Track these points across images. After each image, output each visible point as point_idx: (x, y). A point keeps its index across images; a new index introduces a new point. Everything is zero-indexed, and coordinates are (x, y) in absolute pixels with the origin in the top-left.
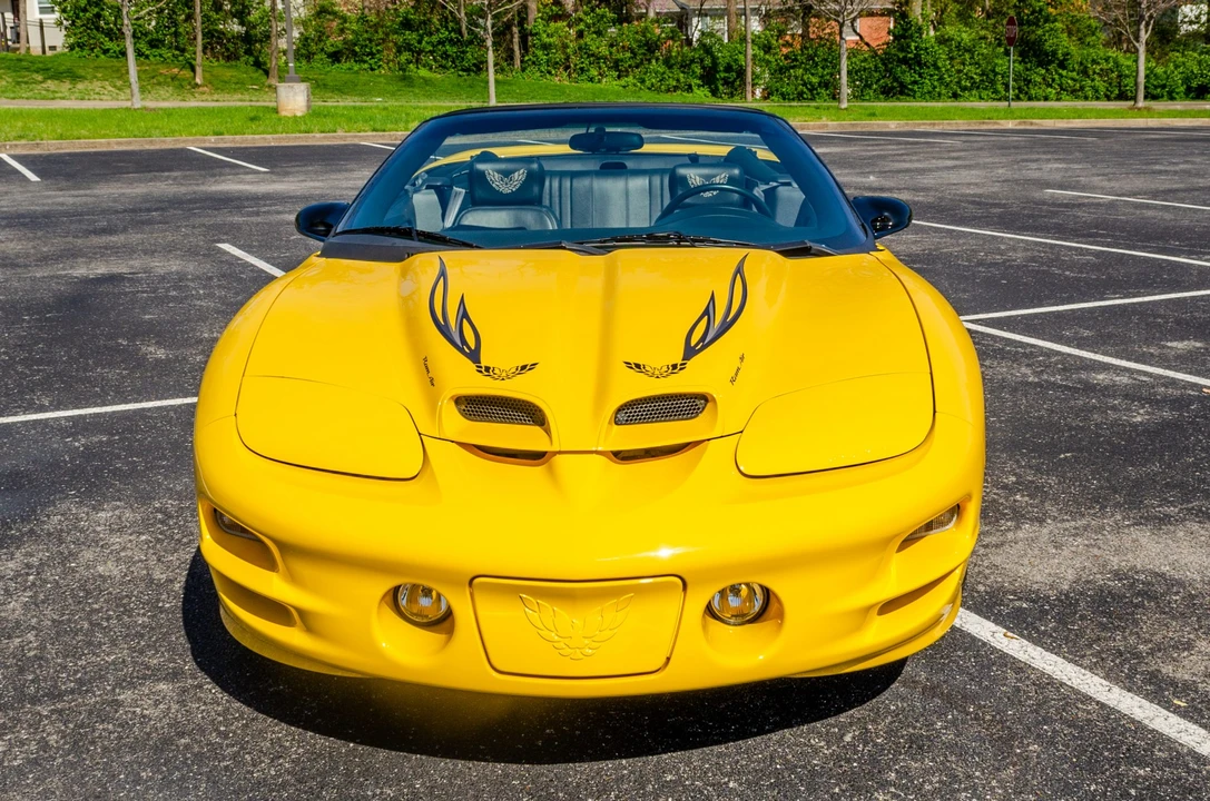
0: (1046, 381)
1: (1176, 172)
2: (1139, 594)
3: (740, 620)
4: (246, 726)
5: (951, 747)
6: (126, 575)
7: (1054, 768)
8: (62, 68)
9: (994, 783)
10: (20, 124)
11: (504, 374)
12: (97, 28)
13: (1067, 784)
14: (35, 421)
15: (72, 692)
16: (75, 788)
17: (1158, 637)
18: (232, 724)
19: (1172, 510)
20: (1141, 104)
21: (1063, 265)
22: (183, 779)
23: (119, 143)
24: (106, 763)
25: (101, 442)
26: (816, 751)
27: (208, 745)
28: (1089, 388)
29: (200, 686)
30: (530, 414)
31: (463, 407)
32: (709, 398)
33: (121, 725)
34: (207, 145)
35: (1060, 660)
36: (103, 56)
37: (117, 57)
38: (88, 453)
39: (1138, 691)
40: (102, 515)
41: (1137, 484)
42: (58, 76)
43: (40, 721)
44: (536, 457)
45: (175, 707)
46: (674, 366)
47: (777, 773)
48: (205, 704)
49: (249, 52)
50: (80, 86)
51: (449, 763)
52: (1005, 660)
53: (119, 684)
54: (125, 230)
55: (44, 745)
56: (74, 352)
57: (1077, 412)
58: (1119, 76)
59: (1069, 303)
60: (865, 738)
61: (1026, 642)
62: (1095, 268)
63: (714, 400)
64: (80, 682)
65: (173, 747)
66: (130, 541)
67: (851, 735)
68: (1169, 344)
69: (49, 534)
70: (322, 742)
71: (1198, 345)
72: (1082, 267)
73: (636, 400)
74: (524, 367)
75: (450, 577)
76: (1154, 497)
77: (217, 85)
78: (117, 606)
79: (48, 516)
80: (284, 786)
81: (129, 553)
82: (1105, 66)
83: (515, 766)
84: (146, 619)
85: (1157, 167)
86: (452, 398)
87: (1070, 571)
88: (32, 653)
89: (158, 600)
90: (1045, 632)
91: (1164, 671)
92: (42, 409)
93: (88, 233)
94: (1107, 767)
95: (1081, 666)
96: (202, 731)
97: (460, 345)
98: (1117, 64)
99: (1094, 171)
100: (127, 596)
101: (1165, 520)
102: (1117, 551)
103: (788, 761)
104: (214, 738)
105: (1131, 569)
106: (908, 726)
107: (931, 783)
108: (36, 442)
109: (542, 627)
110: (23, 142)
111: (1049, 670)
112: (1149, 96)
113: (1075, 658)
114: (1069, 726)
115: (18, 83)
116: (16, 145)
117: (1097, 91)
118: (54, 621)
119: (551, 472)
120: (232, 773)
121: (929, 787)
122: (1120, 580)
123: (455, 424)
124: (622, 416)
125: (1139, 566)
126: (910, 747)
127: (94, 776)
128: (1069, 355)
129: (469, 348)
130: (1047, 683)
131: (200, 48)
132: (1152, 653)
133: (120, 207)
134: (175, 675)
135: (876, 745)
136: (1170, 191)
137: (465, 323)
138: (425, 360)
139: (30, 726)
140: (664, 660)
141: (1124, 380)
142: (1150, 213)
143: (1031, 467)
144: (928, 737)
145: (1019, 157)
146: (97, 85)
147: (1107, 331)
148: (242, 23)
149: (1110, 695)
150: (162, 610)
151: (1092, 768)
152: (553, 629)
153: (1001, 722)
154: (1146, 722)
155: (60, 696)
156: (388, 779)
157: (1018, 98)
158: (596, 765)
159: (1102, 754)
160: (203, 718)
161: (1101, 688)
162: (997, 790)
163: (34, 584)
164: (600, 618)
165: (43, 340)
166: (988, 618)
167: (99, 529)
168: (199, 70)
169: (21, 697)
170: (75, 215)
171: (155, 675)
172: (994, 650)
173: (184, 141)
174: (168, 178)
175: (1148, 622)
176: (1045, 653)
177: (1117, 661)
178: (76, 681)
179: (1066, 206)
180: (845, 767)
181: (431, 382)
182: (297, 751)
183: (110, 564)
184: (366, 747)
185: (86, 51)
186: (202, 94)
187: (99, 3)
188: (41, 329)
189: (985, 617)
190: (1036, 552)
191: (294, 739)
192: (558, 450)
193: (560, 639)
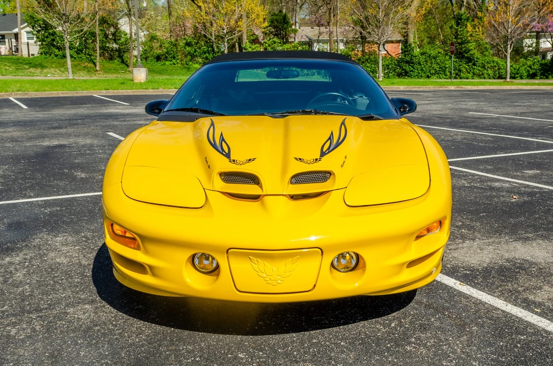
0: (473, 186)
1: (525, 106)
2: (517, 268)
3: (346, 270)
4: (125, 322)
5: (439, 328)
6: (69, 262)
7: (484, 336)
8: (37, 63)
9: (458, 342)
10: (18, 85)
11: (241, 163)
12: (53, 45)
13: (490, 343)
14: (28, 202)
15: (46, 309)
16: (48, 347)
17: (527, 285)
18: (119, 321)
19: (530, 235)
20: (508, 80)
21: (478, 141)
22: (97, 343)
23: (62, 93)
24: (62, 337)
25: (57, 210)
26: (379, 330)
27: (108, 329)
28: (492, 189)
29: (104, 306)
30: (253, 179)
32: (332, 173)
33: (69, 322)
34: (102, 94)
35: (484, 294)
36: (55, 58)
37: (62, 58)
38: (51, 214)
39: (519, 306)
40: (58, 238)
41: (515, 225)
42: (35, 66)
43: (32, 321)
44: (255, 198)
45: (92, 315)
46: (316, 160)
47: (362, 339)
48: (106, 313)
49: (119, 56)
50: (45, 71)
51: (217, 336)
52: (461, 294)
53: (67, 305)
54: (66, 127)
55: (34, 330)
56: (44, 175)
57: (487, 198)
58: (499, 69)
59: (481, 156)
60: (400, 325)
61: (469, 287)
62: (492, 142)
63: (334, 174)
64: (50, 305)
65: (92, 331)
66: (71, 249)
67: (394, 324)
68: (525, 172)
69: (35, 246)
70: (159, 328)
71: (538, 172)
72: (486, 142)
73: (298, 174)
74: (250, 160)
75: (218, 249)
76: (522, 230)
77: (105, 70)
78: (66, 275)
79: (34, 239)
80: (143, 346)
81: (71, 254)
82: (492, 64)
83: (246, 337)
84: (79, 280)
85: (517, 104)
86: (218, 173)
87: (487, 259)
88: (28, 294)
89: (84, 272)
90: (477, 283)
91: (530, 298)
92: (30, 197)
93: (49, 128)
94: (507, 335)
95: (494, 296)
96: (105, 324)
97: (222, 152)
98: (497, 63)
99: (490, 105)
100: (70, 271)
101: (527, 239)
102: (507, 251)
103: (366, 334)
104: (111, 327)
105: (513, 258)
106: (419, 320)
107: (430, 342)
108: (28, 210)
109: (260, 271)
110: (20, 92)
111: (480, 298)
112: (512, 78)
113: (491, 292)
114: (490, 320)
115: (18, 69)
116: (17, 94)
117: (489, 75)
118: (37, 281)
119: (263, 204)
120: (119, 341)
121: (430, 344)
122: (509, 262)
123: (219, 184)
124: (294, 180)
125: (517, 257)
126: (420, 328)
127: (57, 342)
128: (482, 176)
129: (225, 152)
130: (479, 303)
131: (98, 54)
132: (524, 290)
133: (63, 118)
134: (92, 302)
135: (405, 327)
136: (523, 113)
137: (223, 142)
138: (206, 158)
139: (27, 322)
140: (313, 286)
141: (507, 185)
142: (515, 121)
143: (468, 219)
144: (428, 325)
145: (457, 100)
146: (52, 70)
147: (498, 166)
148: (117, 43)
149: (507, 308)
150: (86, 276)
151: (501, 336)
152: (264, 272)
153: (460, 318)
154: (523, 318)
155: (41, 310)
156: (189, 343)
157: (455, 78)
158: (282, 336)
159: (504, 331)
160: (105, 319)
161: (503, 305)
162: (459, 345)
163: (28, 266)
164: (285, 267)
165: (30, 170)
166: (452, 278)
167: (57, 244)
168: (98, 64)
169: (23, 311)
170: (44, 121)
171: (84, 301)
172: (455, 290)
173: (92, 93)
174: (85, 107)
175: (522, 278)
176: (478, 291)
177: (509, 294)
178: (48, 304)
179: (478, 118)
180: (392, 336)
181: (208, 167)
182: (148, 332)
183: (62, 258)
184: (179, 330)
185: (48, 56)
186: (99, 74)
187: (54, 34)
188: (29, 166)
189: (451, 277)
190: (472, 252)
191: (146, 327)
192: (266, 194)
193: (267, 276)
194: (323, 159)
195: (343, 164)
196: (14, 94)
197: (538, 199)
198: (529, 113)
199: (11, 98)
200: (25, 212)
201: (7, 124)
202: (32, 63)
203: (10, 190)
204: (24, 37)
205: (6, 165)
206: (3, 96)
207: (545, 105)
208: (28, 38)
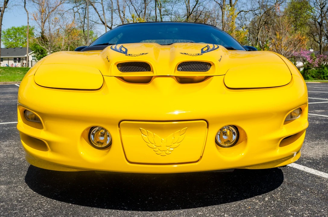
11: (136, 55)
18: (24, 198)
26: (256, 204)
27: (11, 205)
30: (146, 67)
32: (212, 65)
46: (199, 54)
60: (273, 199)
61: (317, 171)
67: (267, 198)
68: (316, 111)
70: (58, 203)
71: (323, 111)
74: (143, 54)
81: (9, 151)
86: (115, 64)
87: (320, 153)
90: (321, 168)
97: (120, 51)
100: (2, 162)
103: (245, 207)
107: (306, 214)
109: (150, 142)
123: (116, 72)
129: (123, 51)
135: (278, 201)
137: (122, 48)
138: (107, 57)
140: (200, 157)
144: (297, 199)
152: (154, 143)
160: (13, 196)
164: (173, 138)
166: (301, 164)
180: (269, 209)
181: (108, 61)
182: (47, 206)
189: (299, 164)
190: (306, 149)
191: (47, 203)
192: (156, 75)
193: (156, 147)
194: (204, 54)
195: (220, 60)
196: (18, 83)
199: (16, 84)
206: (12, 83)
208: (33, 59)
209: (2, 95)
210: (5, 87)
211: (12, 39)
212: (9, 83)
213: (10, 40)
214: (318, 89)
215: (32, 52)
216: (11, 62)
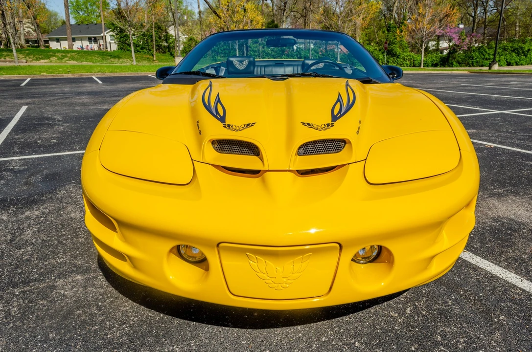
1: (441, 83)
2: (508, 229)
3: (366, 261)
4: (112, 302)
8: (115, 55)
10: (99, 68)
11: (238, 128)
12: (126, 43)
14: (71, 154)
15: (35, 280)
18: (105, 301)
19: (501, 191)
20: (422, 67)
23: (128, 74)
24: (34, 327)
26: (395, 320)
27: (90, 314)
29: (96, 277)
30: (252, 149)
31: (216, 146)
32: (347, 142)
33: (51, 302)
35: (491, 264)
37: (130, 52)
42: (114, 57)
44: (255, 173)
45: (81, 289)
46: (328, 125)
47: (379, 336)
48: (96, 288)
49: (169, 51)
50: (121, 60)
53: (59, 277)
55: (8, 315)
58: (414, 61)
60: (416, 311)
61: (471, 253)
63: (350, 142)
64: (41, 274)
65: (72, 316)
67: (409, 309)
69: (57, 199)
70: (147, 313)
71: (475, 131)
73: (309, 142)
74: (248, 125)
77: (160, 60)
78: (73, 233)
79: (60, 191)
82: (409, 57)
83: (243, 331)
84: (83, 240)
86: (210, 141)
88: (26, 258)
90: (477, 249)
92: (75, 150)
93: (111, 97)
95: (502, 267)
96: (89, 305)
97: (216, 115)
98: (413, 57)
100: (79, 228)
101: (500, 195)
102: (489, 209)
103: (382, 327)
104: (94, 310)
108: (68, 162)
109: (259, 271)
110: (100, 73)
111: (488, 269)
112: (424, 66)
113: (497, 261)
114: (514, 304)
115: (103, 59)
116: (98, 74)
118: (43, 240)
119: (264, 181)
120: (97, 335)
122: (496, 222)
123: (211, 154)
124: (301, 151)
125: (501, 216)
127: (25, 337)
129: (220, 115)
130: (490, 277)
131: (155, 50)
133: (124, 90)
134: (86, 271)
135: (423, 315)
137: (219, 105)
138: (198, 122)
140: (329, 287)
146: (125, 60)
148: (167, 42)
152: (265, 273)
153: (479, 301)
155: (28, 283)
156: (177, 340)
160: (92, 297)
161: (517, 280)
163: (42, 222)
164: (292, 266)
165: (85, 127)
167: (78, 197)
168: (155, 56)
169: (10, 283)
170: (109, 92)
171: (78, 270)
173: (148, 73)
176: (482, 260)
177: (517, 265)
181: (199, 132)
183: (77, 212)
184: (169, 317)
185: (123, 50)
186: (156, 62)
187: (126, 36)
188: (85, 124)
192: (268, 169)
193: (270, 278)
194: (336, 123)
195: (359, 130)
196: (96, 74)
197: (488, 155)
198: (446, 87)
199: (94, 77)
200: (65, 164)
201: (83, 93)
202: (113, 55)
203: (62, 144)
204: (108, 39)
205: (68, 123)
206: (88, 75)
207: (454, 82)
208: (111, 40)
209: (78, 98)
210: (81, 82)
211: (83, 12)
212: (85, 75)
213: (81, 13)
214: (467, 88)
215: (109, 31)
216: (86, 43)
